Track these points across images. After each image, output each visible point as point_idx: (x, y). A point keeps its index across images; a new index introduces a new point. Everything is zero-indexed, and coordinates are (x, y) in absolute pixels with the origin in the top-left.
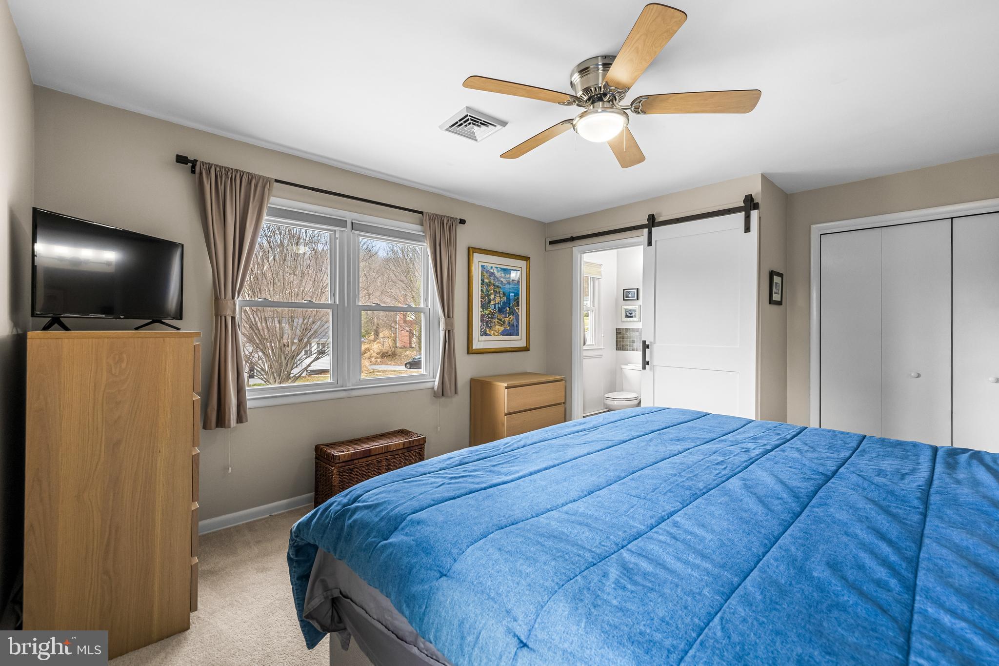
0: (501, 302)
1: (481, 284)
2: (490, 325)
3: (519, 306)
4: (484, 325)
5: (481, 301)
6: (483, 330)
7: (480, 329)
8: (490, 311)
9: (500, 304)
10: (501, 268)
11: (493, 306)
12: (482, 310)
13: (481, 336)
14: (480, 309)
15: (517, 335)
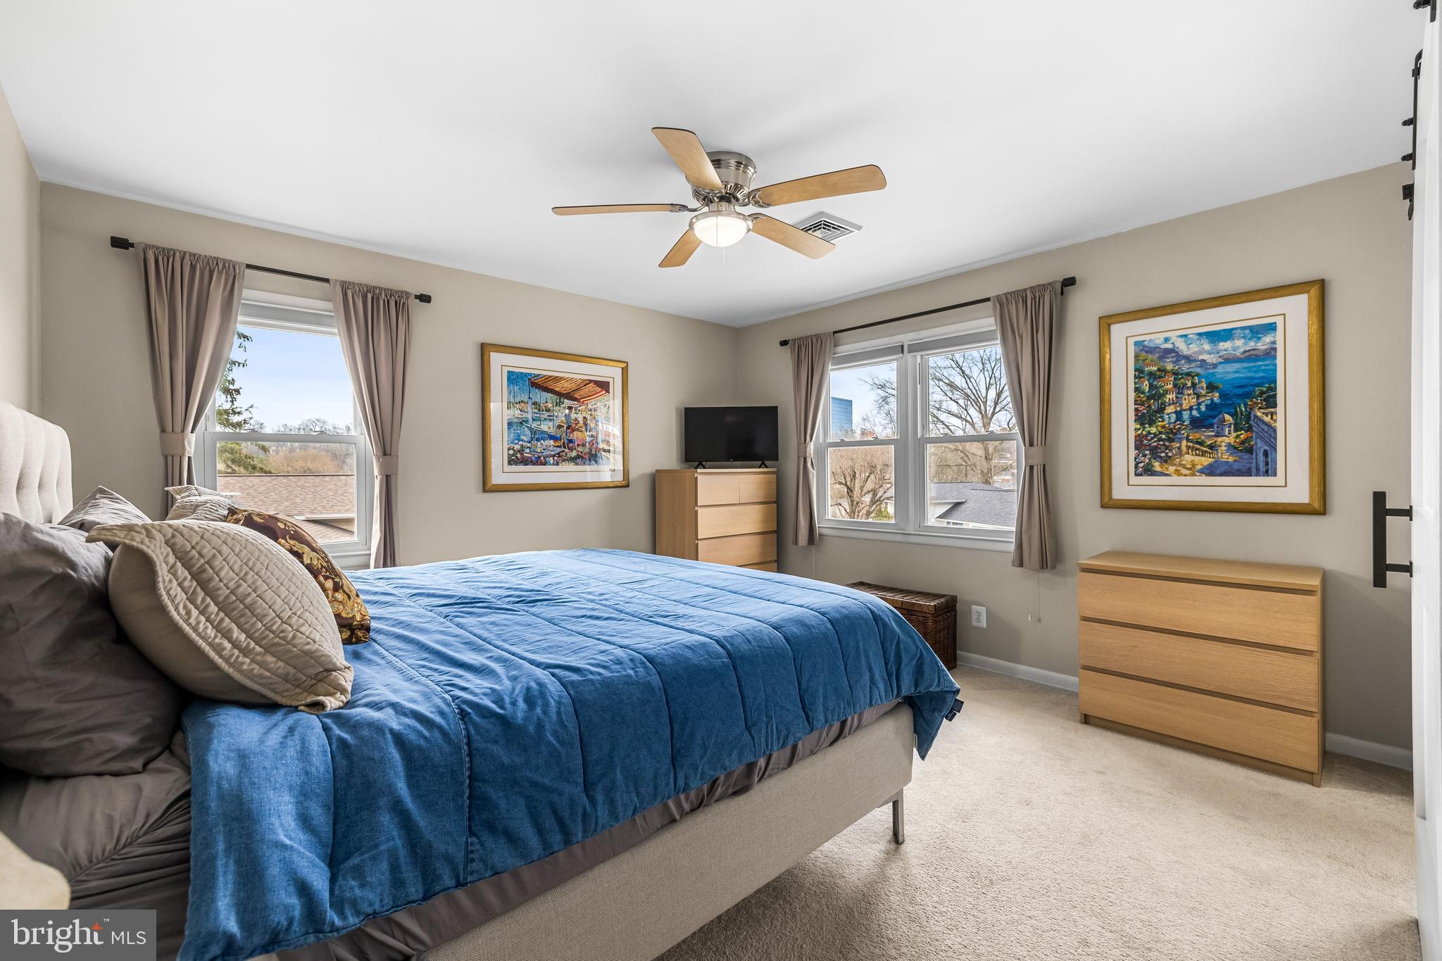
0: (1199, 404)
1: (1135, 378)
2: (1163, 455)
3: (1275, 406)
4: (1145, 456)
5: (1136, 410)
6: (1141, 465)
7: (1132, 464)
8: (1163, 427)
9: (1198, 409)
10: (1200, 334)
11: (1174, 415)
12: (1138, 426)
13: (1136, 475)
14: (1133, 425)
15: (1267, 473)
